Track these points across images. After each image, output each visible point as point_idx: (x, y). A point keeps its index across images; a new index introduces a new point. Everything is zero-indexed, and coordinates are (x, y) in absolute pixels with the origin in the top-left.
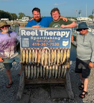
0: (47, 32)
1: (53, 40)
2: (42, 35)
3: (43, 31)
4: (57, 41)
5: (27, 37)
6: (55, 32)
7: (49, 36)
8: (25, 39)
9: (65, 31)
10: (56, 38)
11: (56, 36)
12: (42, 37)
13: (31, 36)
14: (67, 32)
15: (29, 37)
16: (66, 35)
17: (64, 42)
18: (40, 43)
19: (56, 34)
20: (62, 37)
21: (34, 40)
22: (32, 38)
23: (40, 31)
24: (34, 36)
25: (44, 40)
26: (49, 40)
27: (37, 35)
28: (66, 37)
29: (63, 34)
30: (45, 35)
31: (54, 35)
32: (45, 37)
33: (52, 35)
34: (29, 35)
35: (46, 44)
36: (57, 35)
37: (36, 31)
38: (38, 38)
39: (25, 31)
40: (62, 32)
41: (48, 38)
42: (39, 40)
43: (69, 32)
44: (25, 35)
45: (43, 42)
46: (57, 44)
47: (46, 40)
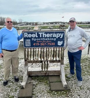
0: (45, 34)
1: (50, 40)
2: (41, 36)
3: (42, 33)
4: (53, 41)
5: (29, 38)
6: (51, 34)
7: (47, 37)
8: (27, 40)
9: (60, 33)
10: (52, 39)
13: (32, 37)
16: (60, 36)
17: (59, 42)
18: (40, 43)
22: (33, 39)
23: (39, 33)
24: (34, 38)
25: (42, 41)
26: (46, 41)
27: (37, 37)
28: (61, 38)
30: (43, 36)
31: (51, 36)
32: (43, 39)
33: (49, 36)
35: (44, 44)
36: (53, 36)
37: (36, 33)
38: (38, 39)
39: (27, 34)
40: (57, 34)
41: (46, 39)
42: (39, 41)
43: (63, 34)
44: (27, 37)
45: (42, 42)
46: (54, 44)
47: (45, 41)
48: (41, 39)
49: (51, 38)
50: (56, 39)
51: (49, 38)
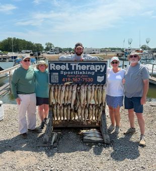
0: (80, 66)
1: (86, 75)
2: (73, 69)
3: (75, 64)
4: (90, 76)
5: (56, 71)
6: (88, 66)
7: (82, 70)
8: (54, 74)
9: (100, 64)
10: (89, 73)
11: (89, 70)
12: (73, 71)
13: (61, 70)
14: (102, 66)
15: (59, 71)
16: (101, 69)
17: (98, 77)
18: (71, 78)
19: (89, 68)
20: (96, 71)
21: (65, 74)
22: (62, 73)
23: (71, 64)
24: (64, 71)
25: (76, 75)
26: (81, 75)
27: (68, 69)
28: (101, 71)
29: (98, 68)
30: (77, 69)
31: (88, 69)
32: (76, 72)
33: (85, 69)
34: (59, 69)
35: (78, 80)
36: (91, 69)
37: (67, 64)
38: (69, 73)
39: (54, 65)
40: (96, 66)
41: (81, 73)
42: (70, 75)
43: (104, 66)
44: (54, 69)
45: (74, 77)
46: (91, 80)
47: (79, 75)
48: (73, 73)
49: (88, 71)
50: (95, 73)
51: (85, 71)
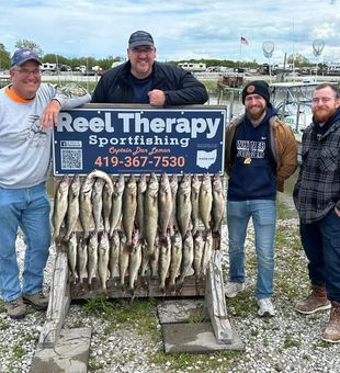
0: (145, 121)
1: (164, 147)
2: (126, 129)
3: (132, 116)
4: (177, 150)
5: (75, 136)
6: (170, 122)
7: (151, 134)
8: (69, 143)
9: (205, 116)
10: (174, 141)
11: (174, 134)
12: (127, 135)
13: (89, 132)
14: (209, 120)
15: (83, 137)
16: (208, 130)
17: (201, 154)
18: (121, 156)
19: (174, 126)
20: (194, 136)
21: (101, 145)
22: (93, 140)
23: (120, 116)
24: (99, 135)
25: (134, 148)
26: (150, 148)
27: (110, 129)
28: (209, 136)
29: (199, 125)
30: (138, 130)
31: (169, 130)
32: (136, 138)
33: (161, 130)
34: (85, 129)
35: (142, 161)
36: (179, 130)
37: (108, 116)
38: (114, 141)
39: (69, 117)
40: (195, 121)
41: (149, 141)
42: (118, 146)
43: (218, 121)
44: (70, 130)
45: (130, 155)
46: (180, 161)
47: (142, 147)
48: (127, 142)
49: (170, 135)
50: (192, 141)
51: (162, 135)
